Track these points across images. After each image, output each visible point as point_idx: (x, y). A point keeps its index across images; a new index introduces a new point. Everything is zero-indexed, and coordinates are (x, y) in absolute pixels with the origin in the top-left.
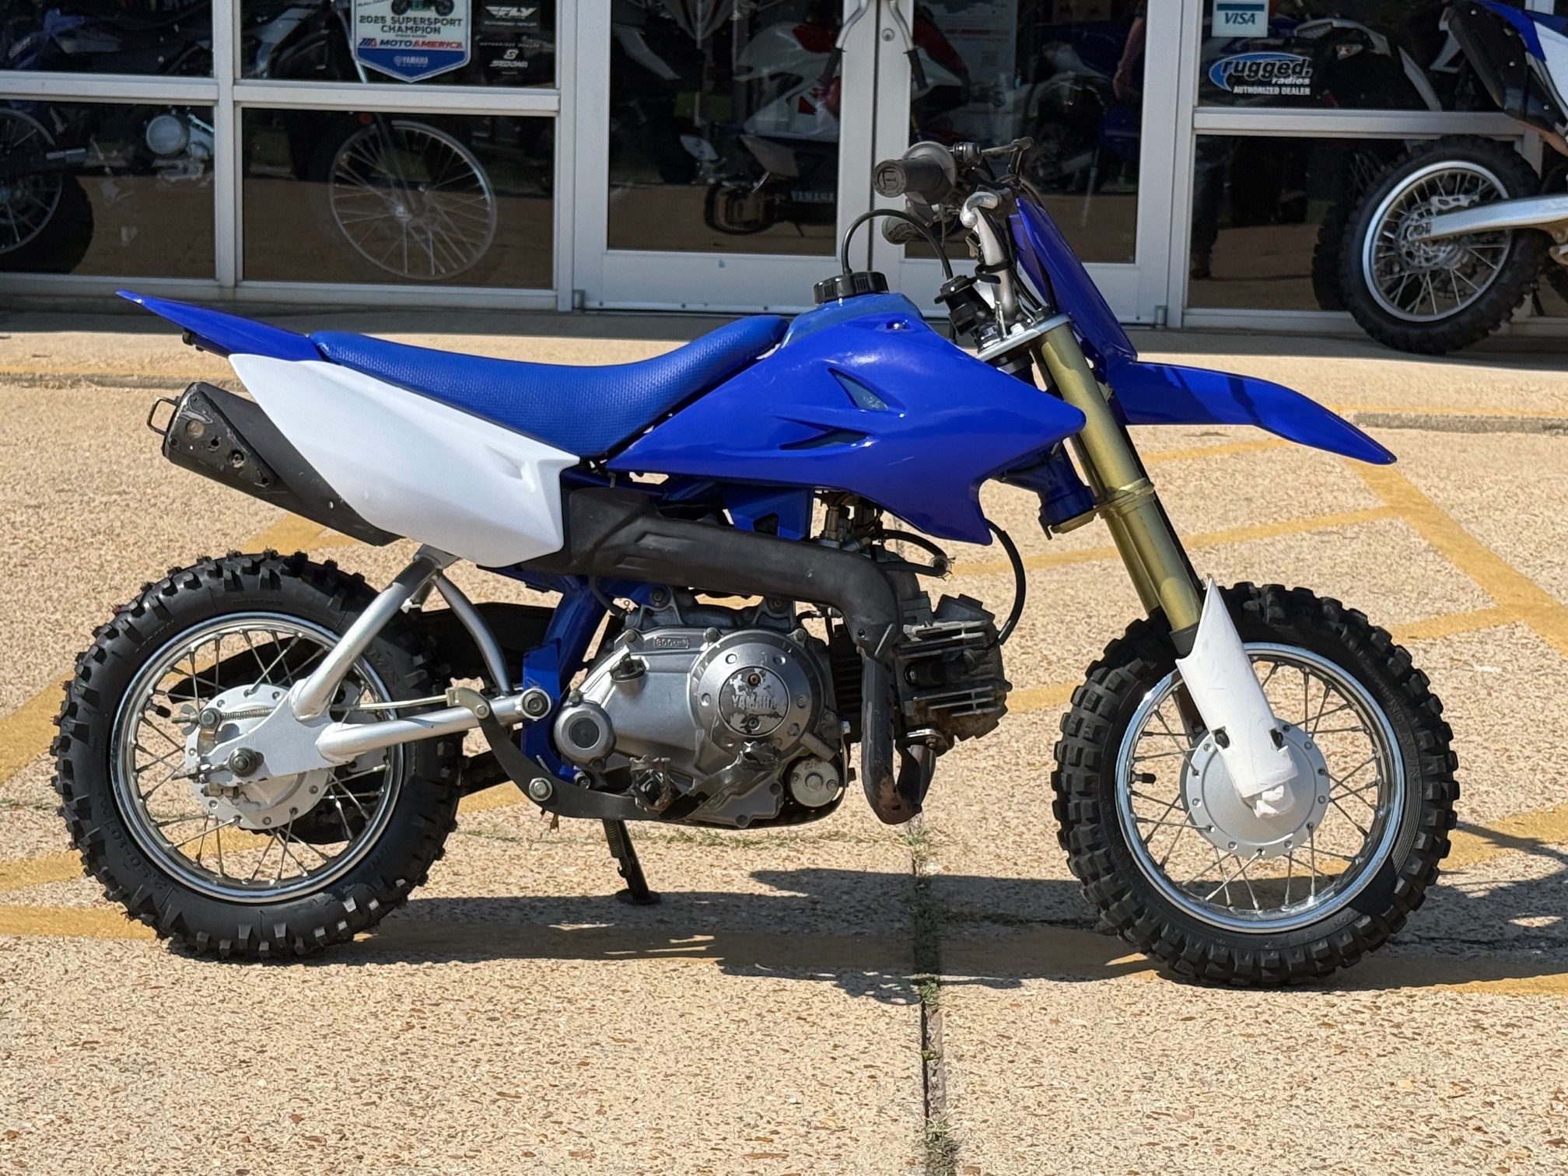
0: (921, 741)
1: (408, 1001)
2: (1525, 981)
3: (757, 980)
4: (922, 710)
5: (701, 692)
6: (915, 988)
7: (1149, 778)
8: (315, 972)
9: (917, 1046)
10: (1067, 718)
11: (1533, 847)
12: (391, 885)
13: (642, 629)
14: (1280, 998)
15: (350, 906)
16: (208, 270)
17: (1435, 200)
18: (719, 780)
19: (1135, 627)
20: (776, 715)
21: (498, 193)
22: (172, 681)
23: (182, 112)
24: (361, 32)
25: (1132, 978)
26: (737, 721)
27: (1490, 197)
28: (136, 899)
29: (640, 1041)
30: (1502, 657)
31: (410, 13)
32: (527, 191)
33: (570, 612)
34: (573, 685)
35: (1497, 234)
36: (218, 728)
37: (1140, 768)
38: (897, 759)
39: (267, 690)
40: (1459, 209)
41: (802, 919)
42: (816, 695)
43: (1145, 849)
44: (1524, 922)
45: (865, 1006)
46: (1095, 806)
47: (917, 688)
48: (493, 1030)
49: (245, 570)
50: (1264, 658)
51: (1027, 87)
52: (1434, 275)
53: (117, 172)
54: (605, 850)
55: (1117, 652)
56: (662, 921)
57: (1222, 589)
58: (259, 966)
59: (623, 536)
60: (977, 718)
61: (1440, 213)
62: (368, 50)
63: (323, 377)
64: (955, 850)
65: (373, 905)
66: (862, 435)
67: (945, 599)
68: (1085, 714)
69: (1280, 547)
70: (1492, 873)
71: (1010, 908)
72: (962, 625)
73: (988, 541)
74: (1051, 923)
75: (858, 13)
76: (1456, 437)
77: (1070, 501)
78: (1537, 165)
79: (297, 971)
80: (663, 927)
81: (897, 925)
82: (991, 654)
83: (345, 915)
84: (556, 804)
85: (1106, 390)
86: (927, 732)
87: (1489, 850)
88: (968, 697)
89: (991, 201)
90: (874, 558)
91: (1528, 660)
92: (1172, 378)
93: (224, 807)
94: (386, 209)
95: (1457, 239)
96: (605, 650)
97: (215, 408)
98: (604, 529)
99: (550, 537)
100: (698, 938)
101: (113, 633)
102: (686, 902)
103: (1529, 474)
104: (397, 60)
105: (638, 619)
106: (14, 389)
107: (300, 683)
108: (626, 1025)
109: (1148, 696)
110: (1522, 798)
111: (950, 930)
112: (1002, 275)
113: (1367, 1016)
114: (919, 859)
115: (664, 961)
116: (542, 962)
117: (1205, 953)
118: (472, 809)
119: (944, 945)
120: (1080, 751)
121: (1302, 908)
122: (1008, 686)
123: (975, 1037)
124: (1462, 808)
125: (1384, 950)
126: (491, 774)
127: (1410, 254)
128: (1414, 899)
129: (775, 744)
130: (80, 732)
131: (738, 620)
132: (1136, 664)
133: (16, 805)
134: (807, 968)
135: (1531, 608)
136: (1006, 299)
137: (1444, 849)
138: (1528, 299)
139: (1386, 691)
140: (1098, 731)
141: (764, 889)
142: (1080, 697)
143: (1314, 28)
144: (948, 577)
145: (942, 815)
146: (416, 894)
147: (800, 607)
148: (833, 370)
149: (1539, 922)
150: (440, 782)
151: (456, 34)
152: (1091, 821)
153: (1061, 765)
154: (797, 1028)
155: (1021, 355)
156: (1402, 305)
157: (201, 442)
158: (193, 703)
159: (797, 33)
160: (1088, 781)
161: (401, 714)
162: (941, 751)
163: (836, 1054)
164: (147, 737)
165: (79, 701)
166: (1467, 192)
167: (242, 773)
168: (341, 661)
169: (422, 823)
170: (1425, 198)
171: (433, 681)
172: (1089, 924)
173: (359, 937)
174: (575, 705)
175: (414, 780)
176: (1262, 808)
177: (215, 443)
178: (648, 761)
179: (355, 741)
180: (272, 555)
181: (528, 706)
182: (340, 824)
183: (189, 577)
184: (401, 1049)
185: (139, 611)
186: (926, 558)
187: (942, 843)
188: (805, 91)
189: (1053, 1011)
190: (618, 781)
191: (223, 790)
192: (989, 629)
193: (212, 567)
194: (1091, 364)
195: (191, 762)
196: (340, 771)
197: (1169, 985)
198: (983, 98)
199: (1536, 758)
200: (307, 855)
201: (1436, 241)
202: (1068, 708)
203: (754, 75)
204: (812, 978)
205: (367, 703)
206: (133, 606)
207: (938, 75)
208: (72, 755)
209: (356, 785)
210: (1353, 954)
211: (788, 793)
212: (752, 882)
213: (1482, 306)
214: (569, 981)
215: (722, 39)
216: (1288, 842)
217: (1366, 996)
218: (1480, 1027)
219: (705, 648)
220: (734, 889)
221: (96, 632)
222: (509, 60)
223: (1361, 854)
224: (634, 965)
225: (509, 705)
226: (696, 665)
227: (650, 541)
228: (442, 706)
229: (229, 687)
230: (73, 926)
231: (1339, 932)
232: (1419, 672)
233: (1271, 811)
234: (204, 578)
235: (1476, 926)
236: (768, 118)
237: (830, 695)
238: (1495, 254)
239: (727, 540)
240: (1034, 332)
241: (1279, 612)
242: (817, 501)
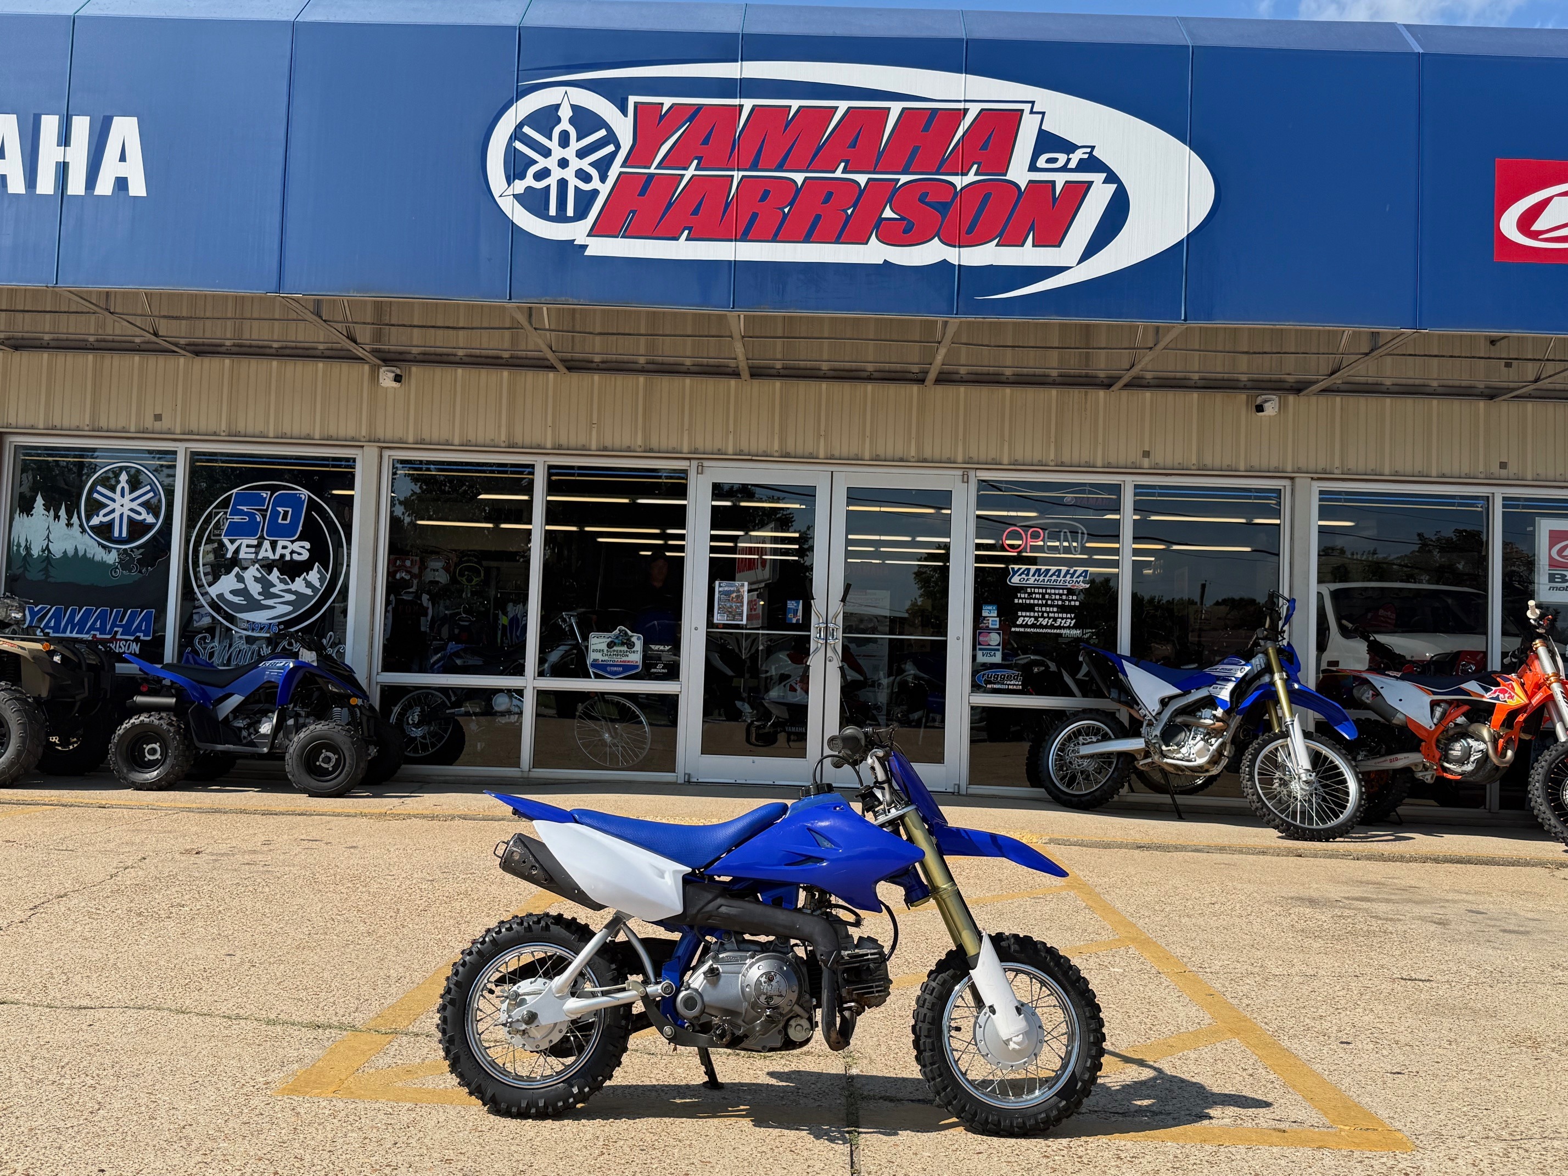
0: (850, 1008)
1: (601, 1140)
2: (1141, 1134)
3: (770, 1130)
4: (850, 993)
5: (745, 985)
6: (847, 1135)
7: (958, 1029)
8: (557, 1124)
9: (848, 1167)
10: (918, 998)
11: (1141, 1063)
12: (595, 1080)
13: (719, 952)
14: (1024, 1142)
15: (575, 1090)
16: (517, 764)
17: (1081, 738)
18: (754, 1028)
19: (950, 954)
20: (781, 996)
21: (650, 724)
22: (497, 975)
23: (509, 692)
24: (592, 656)
25: (951, 1131)
26: (763, 998)
27: (1105, 738)
28: (473, 1086)
29: (714, 1162)
30: (1122, 964)
31: (615, 648)
32: (663, 723)
33: (686, 942)
34: (686, 978)
35: (1109, 755)
36: (517, 1000)
37: (953, 1024)
38: (838, 1020)
39: (541, 981)
40: (1092, 742)
41: (792, 1098)
42: (800, 986)
43: (957, 1065)
44: (1139, 1103)
45: (823, 1144)
46: (933, 1043)
47: (848, 982)
48: (643, 1156)
49: (534, 922)
50: (1010, 970)
51: (892, 678)
52: (1082, 772)
53: (475, 714)
54: (697, 1060)
55: (942, 966)
56: (724, 1098)
57: (990, 936)
58: (530, 1120)
59: (711, 906)
60: (876, 997)
61: (1084, 744)
62: (595, 665)
63: (576, 831)
64: (865, 1061)
65: (587, 1090)
66: (822, 860)
67: (861, 938)
68: (927, 996)
69: (1016, 904)
70: (1123, 1077)
71: (892, 1092)
72: (869, 951)
73: (881, 911)
74: (912, 1101)
75: (817, 650)
76: (1096, 850)
77: (919, 892)
78: (1127, 724)
79: (549, 1123)
80: (725, 1101)
81: (839, 1101)
82: (883, 966)
83: (573, 1095)
84: (675, 1039)
85: (934, 839)
86: (853, 1004)
87: (1121, 1065)
88: (872, 987)
89: (880, 753)
90: (827, 918)
91: (1136, 967)
92: (964, 834)
93: (518, 1039)
94: (600, 736)
95: (1092, 756)
96: (701, 962)
97: (526, 846)
98: (702, 903)
99: (676, 907)
100: (742, 1107)
101: (470, 953)
102: (736, 1088)
103: (1131, 870)
104: (608, 669)
105: (717, 947)
106: (424, 821)
107: (557, 978)
108: (706, 1154)
109: (957, 988)
110: (1135, 1037)
111: (864, 1104)
112: (886, 786)
113: (1065, 1152)
114: (847, 1067)
115: (725, 1119)
116: (666, 1120)
117: (987, 1119)
118: (635, 1040)
119: (861, 1112)
120: (925, 1015)
121: (1033, 1096)
122: (891, 982)
123: (876, 1162)
124: (1107, 1045)
125: (1073, 1118)
126: (645, 1023)
127: (1070, 763)
128: (1086, 1092)
129: (781, 1010)
130: (452, 1002)
131: (764, 947)
132: (951, 972)
133: (417, 1035)
134: (795, 1124)
135: (1136, 939)
136: (888, 797)
137: (1099, 1067)
138: (1126, 785)
139: (1069, 988)
140: (933, 1004)
141: (773, 1082)
142: (925, 988)
143: (1023, 659)
144: (862, 927)
145: (859, 1043)
146: (608, 1083)
147: (793, 942)
148: (809, 829)
149: (1146, 1102)
150: (621, 1027)
151: (635, 657)
152: (931, 1050)
153: (916, 1022)
154: (790, 1156)
155: (894, 823)
156: (1068, 786)
157: (518, 861)
158: (506, 987)
159: (788, 655)
160: (929, 1030)
161: (604, 994)
162: (859, 1014)
163: (809, 1170)
164: (482, 1004)
165: (452, 986)
166: (1095, 735)
167: (527, 1024)
168: (577, 967)
169: (611, 1048)
170: (1076, 737)
171: (620, 978)
172: (931, 1102)
173: (579, 1106)
174: (686, 990)
175: (609, 1026)
176: (1012, 1045)
177: (524, 862)
178: (721, 1019)
179: (582, 1007)
180: (547, 915)
181: (664, 990)
182: (572, 1048)
183: (508, 926)
184: (598, 1165)
185: (483, 943)
186: (850, 918)
187: (859, 1057)
188: (792, 681)
189: (914, 1148)
190: (706, 1028)
191: (518, 1031)
192: (881, 953)
193: (519, 921)
194: (927, 827)
195: (503, 1017)
196: (573, 1022)
197: (970, 1135)
198: (873, 685)
199: (1141, 1016)
200: (557, 1064)
201: (1082, 757)
202: (919, 993)
203: (768, 674)
204: (797, 1129)
205: (588, 987)
206: (481, 940)
207: (852, 675)
208: (448, 1013)
209: (580, 1029)
210: (1058, 1120)
211: (786, 1034)
212: (768, 1077)
213: (1105, 788)
214: (679, 1129)
215: (754, 657)
216: (1025, 1062)
217: (1065, 1141)
218: (1119, 1158)
219: (748, 962)
220: (759, 1081)
221: (462, 953)
222: (659, 669)
223: (1060, 1069)
224: (711, 1121)
225: (655, 989)
226: (744, 970)
227: (723, 909)
228: (624, 990)
229: (524, 979)
230: (441, 1098)
231: (1051, 1109)
232: (1084, 978)
233: (1017, 1047)
234: (514, 926)
235: (1116, 1104)
236: (774, 694)
237: (806, 986)
238: (1110, 763)
239: (759, 909)
240: (901, 812)
241: (1017, 947)
242: (801, 890)
